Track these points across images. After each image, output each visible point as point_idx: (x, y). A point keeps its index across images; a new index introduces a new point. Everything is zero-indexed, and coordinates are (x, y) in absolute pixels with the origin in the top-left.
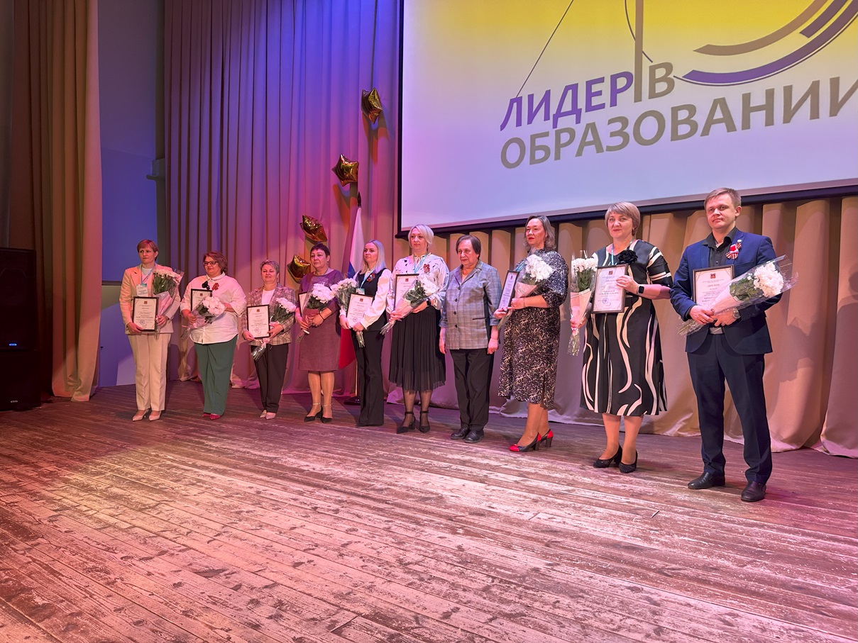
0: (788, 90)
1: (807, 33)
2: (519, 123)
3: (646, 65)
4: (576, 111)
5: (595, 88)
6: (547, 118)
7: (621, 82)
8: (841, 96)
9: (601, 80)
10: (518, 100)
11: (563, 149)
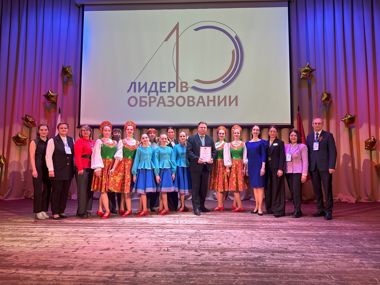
0: (219, 97)
1: (224, 82)
2: (135, 91)
3: (180, 81)
4: (156, 91)
5: (163, 85)
6: (146, 91)
7: (172, 85)
8: (231, 101)
9: (165, 83)
10: (135, 83)
11: (152, 103)
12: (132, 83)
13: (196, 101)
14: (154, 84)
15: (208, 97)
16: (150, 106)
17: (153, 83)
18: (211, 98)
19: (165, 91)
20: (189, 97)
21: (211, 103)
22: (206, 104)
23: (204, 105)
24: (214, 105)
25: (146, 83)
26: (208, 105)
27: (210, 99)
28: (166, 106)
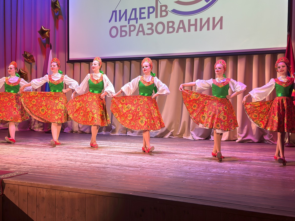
0: (201, 20)
1: (207, 1)
2: (116, 21)
3: (159, 5)
4: (136, 19)
5: (143, 11)
6: (126, 20)
7: (151, 10)
8: (216, 23)
9: (144, 8)
10: (115, 11)
11: (131, 33)
12: (113, 12)
13: (176, 26)
14: (134, 11)
15: (189, 21)
16: (130, 35)
17: (133, 9)
18: (193, 22)
19: (145, 18)
20: (168, 23)
21: (193, 28)
22: (187, 29)
23: (185, 31)
24: (196, 30)
25: (126, 10)
26: (189, 30)
27: (191, 23)
28: (146, 34)
